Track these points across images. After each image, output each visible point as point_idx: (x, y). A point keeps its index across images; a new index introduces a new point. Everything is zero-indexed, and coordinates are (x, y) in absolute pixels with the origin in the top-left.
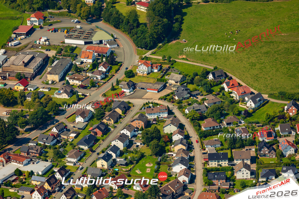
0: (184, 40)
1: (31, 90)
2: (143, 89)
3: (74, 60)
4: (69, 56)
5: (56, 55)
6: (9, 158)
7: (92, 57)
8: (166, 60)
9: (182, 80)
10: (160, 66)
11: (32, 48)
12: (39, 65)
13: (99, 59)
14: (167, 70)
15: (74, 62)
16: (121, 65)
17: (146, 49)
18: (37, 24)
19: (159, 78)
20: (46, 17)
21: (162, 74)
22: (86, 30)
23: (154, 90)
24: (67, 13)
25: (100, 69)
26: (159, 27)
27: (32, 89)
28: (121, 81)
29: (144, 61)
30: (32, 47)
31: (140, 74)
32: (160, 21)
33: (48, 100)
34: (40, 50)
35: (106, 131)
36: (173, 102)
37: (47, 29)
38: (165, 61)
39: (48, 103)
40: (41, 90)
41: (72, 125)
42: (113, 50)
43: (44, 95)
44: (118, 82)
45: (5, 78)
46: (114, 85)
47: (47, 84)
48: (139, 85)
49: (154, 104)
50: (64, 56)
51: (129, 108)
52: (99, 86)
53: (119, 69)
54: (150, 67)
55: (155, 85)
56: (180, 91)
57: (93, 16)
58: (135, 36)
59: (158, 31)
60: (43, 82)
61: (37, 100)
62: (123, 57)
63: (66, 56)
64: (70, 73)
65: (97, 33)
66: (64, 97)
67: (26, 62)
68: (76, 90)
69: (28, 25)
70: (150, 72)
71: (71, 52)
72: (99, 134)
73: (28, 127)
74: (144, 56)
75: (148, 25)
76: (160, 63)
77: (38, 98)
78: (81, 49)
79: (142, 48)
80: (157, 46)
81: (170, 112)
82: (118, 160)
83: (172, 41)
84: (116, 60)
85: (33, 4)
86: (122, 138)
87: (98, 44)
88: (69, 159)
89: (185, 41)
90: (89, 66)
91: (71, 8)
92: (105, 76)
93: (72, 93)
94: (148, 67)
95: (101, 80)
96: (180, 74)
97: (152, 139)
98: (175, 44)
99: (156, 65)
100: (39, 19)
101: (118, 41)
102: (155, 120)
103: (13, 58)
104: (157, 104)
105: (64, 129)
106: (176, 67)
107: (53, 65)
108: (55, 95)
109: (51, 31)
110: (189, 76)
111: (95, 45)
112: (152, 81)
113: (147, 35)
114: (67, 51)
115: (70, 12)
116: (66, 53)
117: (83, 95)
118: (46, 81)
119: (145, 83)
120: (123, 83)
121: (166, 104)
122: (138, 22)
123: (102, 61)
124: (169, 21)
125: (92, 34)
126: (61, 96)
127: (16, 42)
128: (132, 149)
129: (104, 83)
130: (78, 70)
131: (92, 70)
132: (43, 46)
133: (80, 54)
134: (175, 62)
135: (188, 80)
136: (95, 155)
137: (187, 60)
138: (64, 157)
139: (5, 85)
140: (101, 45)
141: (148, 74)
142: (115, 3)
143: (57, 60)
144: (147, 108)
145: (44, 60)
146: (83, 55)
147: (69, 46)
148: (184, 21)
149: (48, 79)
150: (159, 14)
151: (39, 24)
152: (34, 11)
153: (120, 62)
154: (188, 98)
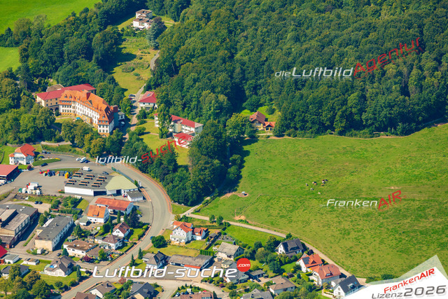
0: (243, 192)
1: (9, 263)
2: (179, 265)
3: (77, 219)
4: (70, 213)
5: (50, 211)
7: (103, 216)
8: (215, 222)
9: (238, 253)
10: (205, 231)
11: (15, 199)
12: (24, 225)
13: (115, 218)
14: (217, 237)
15: (76, 222)
16: (147, 229)
17: (186, 204)
18: (24, 162)
19: (203, 249)
20: (39, 153)
21: (208, 243)
22: (97, 174)
23: (195, 267)
24: (70, 148)
25: (115, 233)
26: (207, 172)
27: (12, 262)
28: (145, 252)
29: (181, 223)
30: (15, 197)
31: (175, 243)
32: (208, 163)
33: (34, 279)
34: (26, 203)
36: (223, 286)
37: (39, 171)
38: (214, 224)
39: (33, 283)
40: (25, 263)
42: (137, 204)
43: (29, 271)
44: (141, 254)
46: (135, 258)
47: (35, 254)
48: (173, 259)
49: (193, 289)
50: (62, 212)
51: (156, 293)
52: (112, 259)
53: (144, 234)
54: (190, 233)
55: (196, 260)
58: (171, 184)
59: (204, 179)
60: (28, 252)
61: (17, 278)
62: (151, 216)
63: (65, 212)
64: (69, 238)
65: (113, 179)
66: (59, 275)
67: (3, 219)
68: (78, 264)
69: (10, 163)
70: (190, 239)
71: (74, 207)
74: (181, 216)
75: (190, 169)
76: (207, 226)
77: (20, 275)
78: (88, 202)
79: (180, 203)
80: (203, 200)
83: (226, 193)
84: (140, 221)
85: (20, 133)
87: (114, 195)
89: (245, 195)
90: (99, 228)
91: (76, 139)
92: (123, 244)
93: (71, 268)
94: (187, 232)
95: (116, 249)
96: (235, 244)
98: (231, 198)
99: (199, 230)
100: (27, 155)
101: (145, 192)
104: (199, 289)
106: (229, 234)
107: (44, 226)
108: (45, 271)
109: (44, 174)
110: (249, 248)
111: (110, 197)
112: (192, 253)
113: (188, 184)
114: (68, 205)
115: (74, 145)
116: (65, 208)
117: (87, 272)
118: (33, 249)
119: (181, 256)
120: (149, 255)
121: (211, 288)
122: (176, 164)
123: (119, 221)
124: (221, 163)
125: (106, 180)
126: (54, 273)
129: (121, 255)
130: (83, 234)
131: (103, 234)
132: (31, 197)
133: (86, 210)
134: (229, 225)
135: (246, 253)
137: (247, 222)
140: (118, 198)
141: (186, 243)
142: (143, 134)
143: (51, 218)
144: (184, 294)
145: (31, 217)
146: (90, 212)
147: (70, 197)
148: (245, 164)
149: (36, 246)
150: (208, 152)
151: (27, 163)
152: (21, 142)
153: (146, 224)
154: (246, 281)
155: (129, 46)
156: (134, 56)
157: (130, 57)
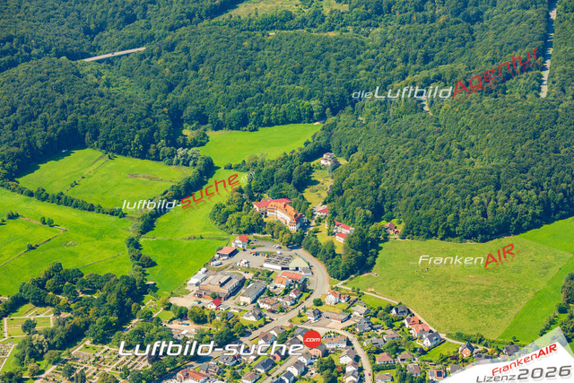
0: (375, 273)
2: (329, 318)
3: (269, 284)
4: (265, 280)
5: (253, 278)
7: (285, 283)
8: (355, 291)
9: (366, 313)
10: (348, 297)
11: (232, 270)
12: (235, 286)
13: (292, 285)
14: (355, 301)
15: (268, 286)
16: (312, 293)
17: (338, 279)
19: (345, 308)
20: (251, 241)
21: (348, 305)
22: (285, 256)
23: (338, 320)
24: (271, 238)
25: (291, 295)
28: (308, 308)
29: (333, 291)
30: (232, 268)
31: (328, 304)
34: (238, 272)
36: (354, 334)
37: (249, 252)
38: (354, 293)
42: (307, 277)
46: (301, 312)
47: (239, 305)
48: (325, 314)
49: (335, 334)
50: (260, 279)
52: (287, 311)
53: (309, 297)
54: (338, 298)
55: (340, 316)
56: (362, 323)
57: (294, 243)
58: (330, 266)
59: (351, 263)
62: (315, 285)
63: (262, 280)
64: (262, 296)
65: (295, 260)
68: (265, 313)
69: (232, 246)
70: (337, 302)
71: (267, 276)
74: (334, 286)
75: (343, 256)
76: (349, 294)
78: (277, 274)
79: (334, 278)
80: (349, 277)
81: (349, 343)
83: (364, 273)
84: (308, 288)
85: (240, 227)
87: (294, 270)
89: (377, 275)
90: (281, 291)
91: (274, 233)
93: (260, 316)
94: (336, 297)
95: (290, 305)
96: (365, 306)
97: (326, 368)
98: (367, 277)
99: (344, 296)
100: (243, 241)
101: (313, 270)
102: (333, 349)
104: (339, 334)
106: (363, 300)
107: (248, 287)
109: (252, 254)
110: (374, 310)
111: (291, 271)
112: (338, 311)
113: (341, 266)
114: (264, 275)
115: (273, 237)
116: (262, 277)
117: (270, 319)
118: (238, 302)
119: (331, 312)
121: (347, 334)
122: (334, 253)
123: (294, 287)
124: (363, 254)
125: (290, 260)
127: (218, 262)
129: (293, 309)
130: (271, 294)
131: (283, 295)
132: (242, 268)
133: (275, 279)
134: (364, 294)
135: (372, 313)
137: (375, 293)
140: (296, 272)
141: (335, 304)
143: (252, 282)
144: (329, 337)
145: (240, 281)
146: (278, 280)
147: (266, 270)
148: (378, 255)
149: (241, 300)
151: (243, 247)
152: (240, 233)
153: (311, 290)
154: (369, 331)
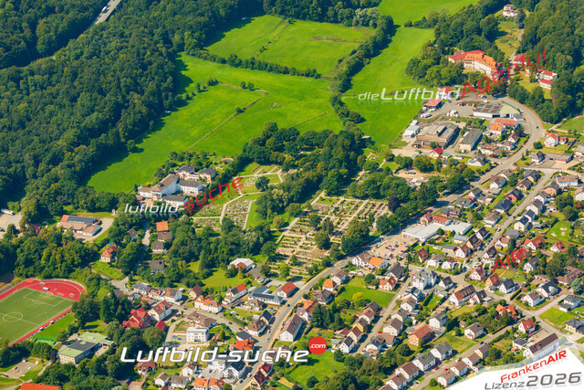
1: (445, 158)
3: (484, 131)
5: (466, 127)
6: (431, 218)
8: (572, 133)
12: (451, 135)
13: (507, 131)
14: (574, 143)
19: (566, 149)
22: (493, 104)
25: (509, 140)
26: (565, 103)
27: (447, 157)
30: (443, 119)
32: (565, 97)
33: (463, 167)
35: (520, 197)
36: (582, 172)
37: (455, 103)
38: (571, 135)
39: (463, 170)
40: (455, 158)
41: (487, 191)
42: (520, 123)
43: (459, 162)
44: (528, 153)
45: (419, 146)
47: (460, 152)
48: (548, 156)
49: (563, 174)
50: (473, 127)
51: (540, 176)
55: (563, 156)
60: (456, 151)
61: (453, 167)
63: (475, 128)
65: (503, 107)
66: (478, 165)
67: (439, 132)
69: (437, 99)
71: (480, 125)
72: (514, 200)
73: (446, 191)
77: (454, 164)
78: (489, 122)
81: (580, 182)
82: (534, 223)
83: (576, 116)
85: (441, 79)
86: (537, 203)
87: (505, 117)
88: (487, 222)
90: (498, 137)
92: (515, 147)
93: (485, 161)
97: (566, 205)
103: (426, 129)
104: (567, 174)
105: (479, 194)
106: (581, 141)
108: (469, 163)
109: (459, 105)
111: (503, 118)
112: (559, 152)
114: (476, 123)
116: (475, 125)
120: (533, 153)
122: (543, 98)
123: (511, 133)
125: (499, 108)
126: (475, 164)
128: (546, 214)
130: (489, 141)
131: (501, 141)
133: (488, 126)
134: (581, 135)
136: (511, 219)
138: (482, 219)
139: (421, 152)
140: (508, 119)
142: (519, 80)
143: (467, 131)
144: (558, 176)
147: (478, 119)
150: (564, 91)
152: (442, 86)
155: (503, 27)
156: (507, 33)
157: (504, 34)
